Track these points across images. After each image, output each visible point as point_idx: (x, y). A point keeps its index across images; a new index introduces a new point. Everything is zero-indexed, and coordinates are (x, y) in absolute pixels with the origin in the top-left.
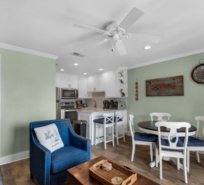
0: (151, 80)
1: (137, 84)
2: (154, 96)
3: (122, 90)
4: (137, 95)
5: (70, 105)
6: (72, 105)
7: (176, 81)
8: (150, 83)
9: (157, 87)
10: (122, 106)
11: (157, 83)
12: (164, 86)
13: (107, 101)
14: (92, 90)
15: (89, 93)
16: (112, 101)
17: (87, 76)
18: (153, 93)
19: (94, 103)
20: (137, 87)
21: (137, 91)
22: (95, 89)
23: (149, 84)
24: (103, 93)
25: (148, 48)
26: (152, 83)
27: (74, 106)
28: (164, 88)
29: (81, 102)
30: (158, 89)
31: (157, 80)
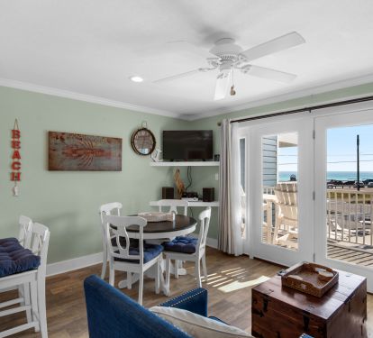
0: (63, 134)
1: (16, 134)
2: (70, 169)
4: (15, 166)
7: (112, 146)
8: (62, 139)
9: (79, 152)
11: (77, 142)
12: (93, 151)
18: (67, 163)
20: (16, 145)
21: (16, 155)
23: (58, 141)
25: (137, 79)
26: (66, 141)
28: (91, 155)
30: (80, 156)
31: (79, 137)
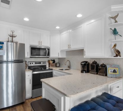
3: (115, 45)
5: (42, 64)
6: (44, 64)
10: (114, 71)
13: (86, 62)
14: (66, 48)
15: (62, 51)
16: (95, 63)
17: (60, 31)
19: (68, 64)
22: (69, 46)
24: (81, 52)
27: (46, 66)
29: (54, 61)
